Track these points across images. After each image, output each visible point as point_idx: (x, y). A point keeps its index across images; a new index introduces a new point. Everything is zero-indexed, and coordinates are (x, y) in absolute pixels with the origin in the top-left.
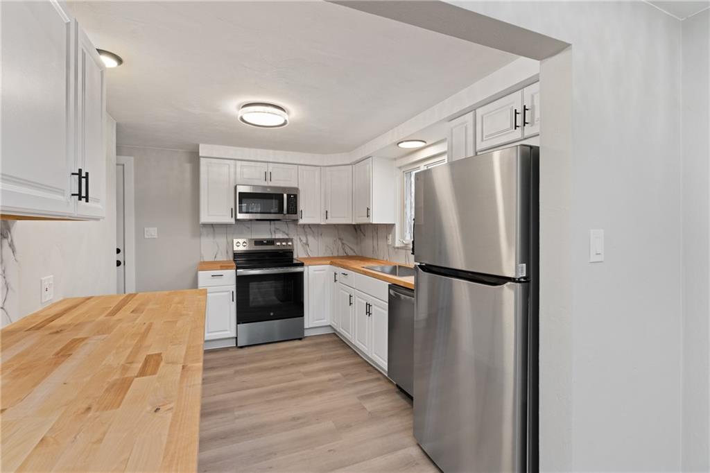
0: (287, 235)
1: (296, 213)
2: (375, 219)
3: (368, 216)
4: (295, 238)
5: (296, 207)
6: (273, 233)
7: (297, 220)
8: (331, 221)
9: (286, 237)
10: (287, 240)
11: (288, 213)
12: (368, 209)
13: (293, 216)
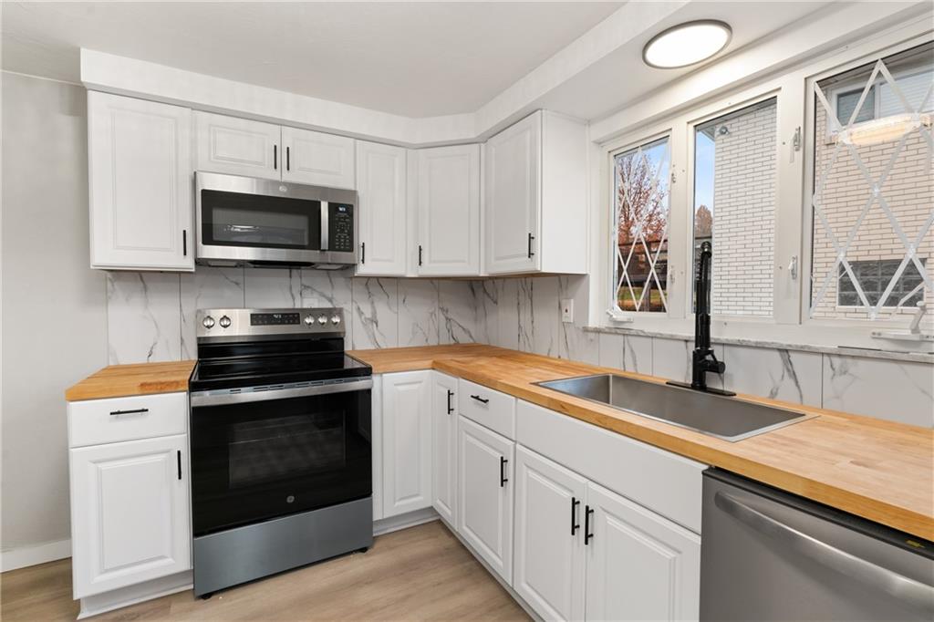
0: (330, 300)
1: (351, 249)
2: (548, 262)
3: (530, 254)
4: (348, 308)
5: (351, 234)
6: (298, 297)
7: (352, 266)
8: (430, 270)
9: (328, 305)
10: (329, 313)
11: (332, 247)
12: (531, 238)
13: (343, 257)
